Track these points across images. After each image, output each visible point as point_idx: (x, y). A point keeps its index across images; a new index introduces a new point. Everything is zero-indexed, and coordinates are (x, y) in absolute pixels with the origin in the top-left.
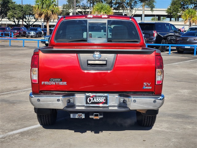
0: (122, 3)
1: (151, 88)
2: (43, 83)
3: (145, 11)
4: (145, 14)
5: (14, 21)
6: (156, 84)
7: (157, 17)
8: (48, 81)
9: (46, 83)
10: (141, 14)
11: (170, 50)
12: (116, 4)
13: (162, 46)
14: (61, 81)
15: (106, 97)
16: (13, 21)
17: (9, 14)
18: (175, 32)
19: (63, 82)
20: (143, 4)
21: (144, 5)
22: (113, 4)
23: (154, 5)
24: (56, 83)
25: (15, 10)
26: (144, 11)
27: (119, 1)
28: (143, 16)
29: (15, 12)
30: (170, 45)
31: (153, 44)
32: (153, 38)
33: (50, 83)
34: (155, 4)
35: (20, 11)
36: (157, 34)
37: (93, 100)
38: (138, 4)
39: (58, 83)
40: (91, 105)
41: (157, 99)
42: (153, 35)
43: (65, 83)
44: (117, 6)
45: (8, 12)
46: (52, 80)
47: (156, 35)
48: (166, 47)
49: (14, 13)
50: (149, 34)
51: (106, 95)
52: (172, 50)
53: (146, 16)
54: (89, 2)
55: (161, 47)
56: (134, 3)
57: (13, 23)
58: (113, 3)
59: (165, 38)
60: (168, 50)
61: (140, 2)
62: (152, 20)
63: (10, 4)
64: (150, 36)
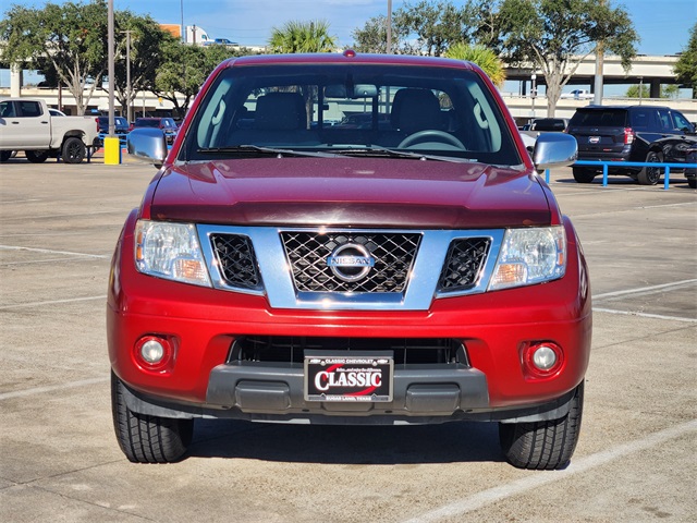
0: (529, 44)
3: (605, 65)
4: (605, 73)
5: (174, 100)
7: (648, 85)
10: (593, 73)
11: (667, 182)
12: (509, 47)
13: (648, 168)
16: (170, 99)
17: (162, 74)
18: (686, 131)
20: (596, 44)
21: (603, 50)
22: (500, 47)
23: (634, 47)
25: (180, 62)
26: (602, 67)
27: (522, 37)
28: (599, 81)
29: (180, 71)
30: (668, 166)
31: (623, 163)
32: (623, 149)
34: (635, 45)
35: (194, 66)
36: (634, 137)
38: (581, 47)
42: (624, 138)
44: (512, 51)
45: (157, 70)
47: (630, 139)
48: (658, 172)
49: (179, 74)
50: (613, 137)
52: (671, 182)
53: (608, 80)
54: (426, 41)
55: (644, 171)
56: (568, 42)
57: (170, 105)
58: (499, 42)
59: (658, 149)
60: (662, 182)
61: (588, 38)
62: (631, 95)
63: (165, 42)
64: (615, 142)
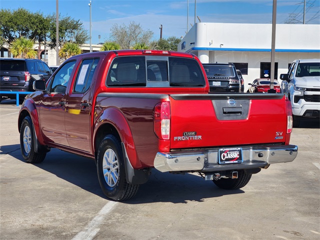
2: (175, 138)
6: (287, 133)
8: (181, 136)
9: (179, 138)
14: (195, 135)
15: (240, 151)
19: (198, 135)
24: (190, 138)
32: (24, 84)
33: (183, 138)
36: (31, 77)
37: (227, 155)
39: (192, 138)
40: (226, 162)
42: (25, 78)
46: (186, 134)
47: (28, 78)
51: (239, 149)
64: (19, 80)
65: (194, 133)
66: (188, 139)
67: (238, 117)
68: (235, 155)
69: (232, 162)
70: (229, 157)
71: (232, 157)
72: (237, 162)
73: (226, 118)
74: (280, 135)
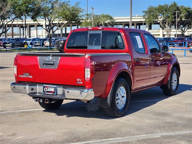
1: (82, 83)
2: (19, 76)
6: (86, 80)
8: (22, 75)
19: (30, 75)
37: (47, 89)
39: (28, 76)
40: (46, 93)
41: (83, 92)
43: (31, 77)
46: (24, 74)
51: (55, 86)
65: (28, 74)
66: (26, 77)
67: (52, 67)
68: (52, 90)
69: (49, 93)
70: (48, 90)
71: (50, 90)
72: (52, 94)
73: (45, 67)
74: (79, 81)
